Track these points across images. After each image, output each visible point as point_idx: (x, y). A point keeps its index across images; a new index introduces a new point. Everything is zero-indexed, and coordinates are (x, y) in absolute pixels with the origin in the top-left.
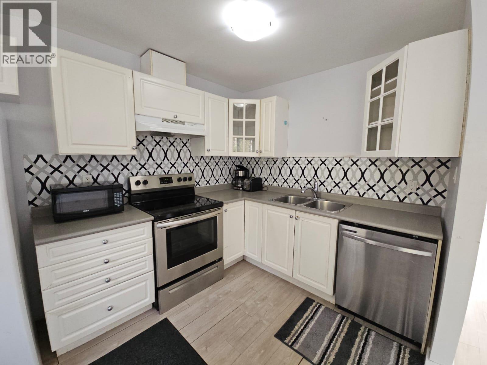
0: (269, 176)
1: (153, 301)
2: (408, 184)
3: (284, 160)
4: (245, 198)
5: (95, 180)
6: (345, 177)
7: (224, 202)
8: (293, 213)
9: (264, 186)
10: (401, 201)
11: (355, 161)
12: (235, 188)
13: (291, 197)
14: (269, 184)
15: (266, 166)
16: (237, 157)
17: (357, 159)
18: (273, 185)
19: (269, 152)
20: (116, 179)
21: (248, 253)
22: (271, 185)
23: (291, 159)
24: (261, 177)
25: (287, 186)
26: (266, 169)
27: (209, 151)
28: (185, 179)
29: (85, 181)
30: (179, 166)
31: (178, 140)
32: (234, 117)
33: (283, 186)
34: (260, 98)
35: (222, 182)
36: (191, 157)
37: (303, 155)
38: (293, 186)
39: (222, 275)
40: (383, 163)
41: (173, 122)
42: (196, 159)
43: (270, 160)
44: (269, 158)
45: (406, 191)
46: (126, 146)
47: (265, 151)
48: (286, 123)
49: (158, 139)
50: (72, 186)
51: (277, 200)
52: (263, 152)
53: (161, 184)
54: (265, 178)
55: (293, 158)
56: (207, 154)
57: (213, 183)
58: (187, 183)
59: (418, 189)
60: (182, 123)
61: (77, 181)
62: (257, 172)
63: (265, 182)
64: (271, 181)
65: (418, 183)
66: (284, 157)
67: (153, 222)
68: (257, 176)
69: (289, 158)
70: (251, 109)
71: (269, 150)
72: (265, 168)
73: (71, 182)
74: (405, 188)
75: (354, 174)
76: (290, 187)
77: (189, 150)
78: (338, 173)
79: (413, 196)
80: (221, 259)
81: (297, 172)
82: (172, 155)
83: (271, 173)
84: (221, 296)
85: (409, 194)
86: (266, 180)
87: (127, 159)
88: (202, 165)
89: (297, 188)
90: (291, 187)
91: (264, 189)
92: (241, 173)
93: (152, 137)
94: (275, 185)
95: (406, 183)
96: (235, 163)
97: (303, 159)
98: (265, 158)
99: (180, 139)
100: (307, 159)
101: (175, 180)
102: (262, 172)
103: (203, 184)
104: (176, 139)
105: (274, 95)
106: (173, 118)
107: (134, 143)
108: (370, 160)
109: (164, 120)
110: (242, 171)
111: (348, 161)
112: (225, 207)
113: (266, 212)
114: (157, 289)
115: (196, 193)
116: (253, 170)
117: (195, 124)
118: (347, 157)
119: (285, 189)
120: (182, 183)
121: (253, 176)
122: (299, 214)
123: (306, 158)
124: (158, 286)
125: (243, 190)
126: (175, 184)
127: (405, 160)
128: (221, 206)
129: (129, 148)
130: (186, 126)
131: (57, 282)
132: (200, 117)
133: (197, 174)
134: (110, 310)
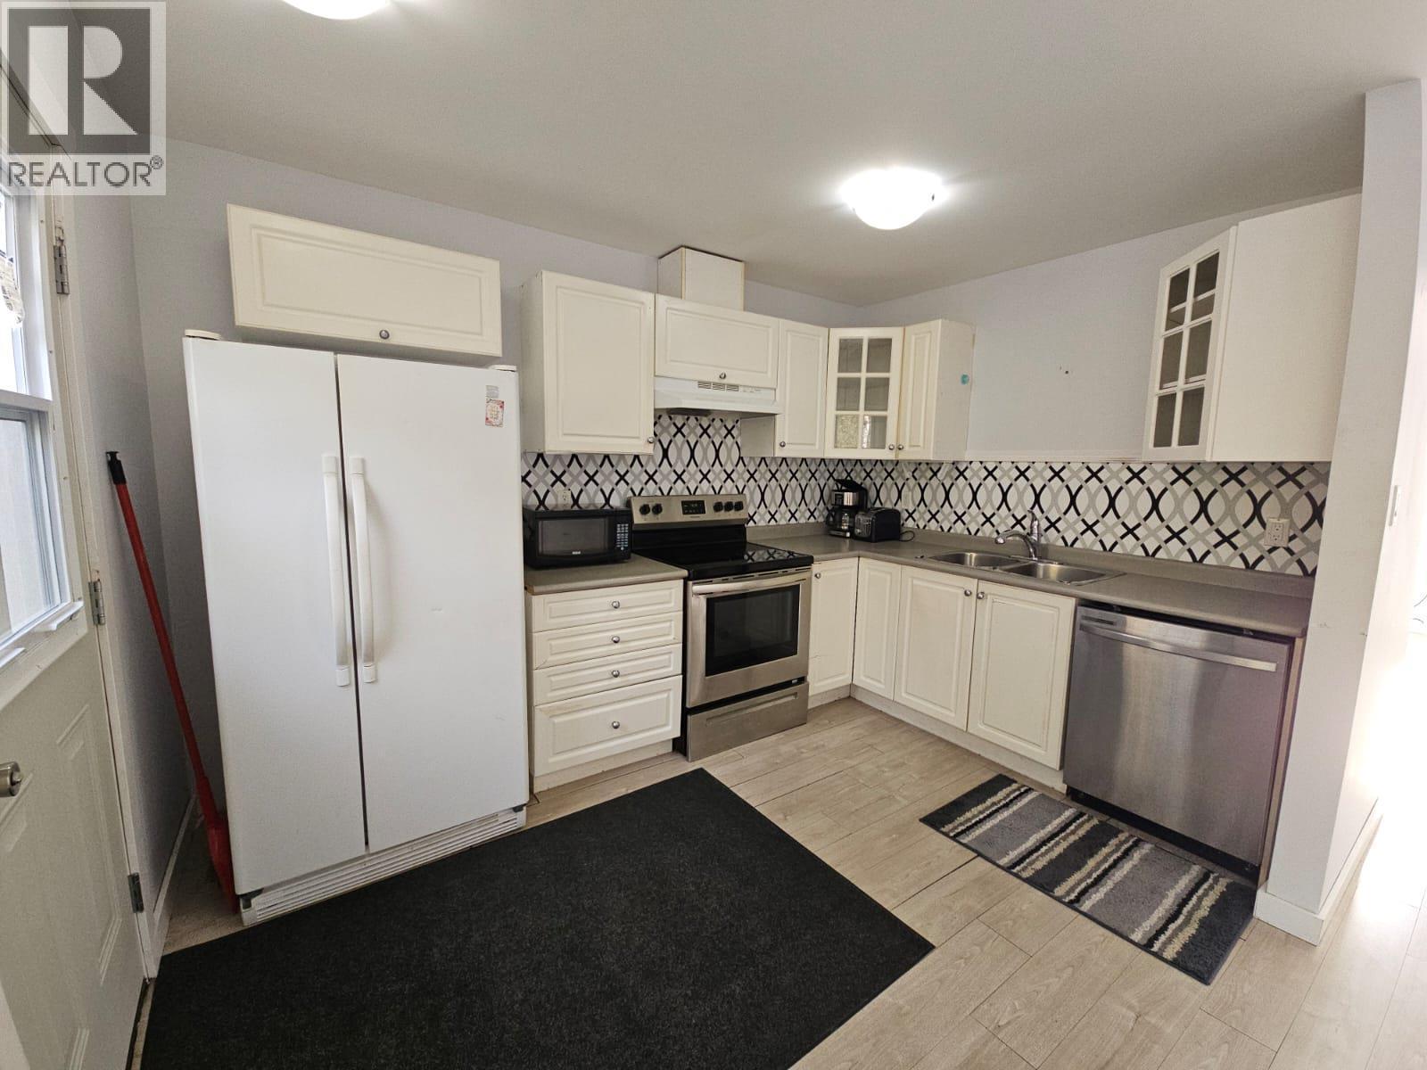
0: (918, 506)
1: (678, 734)
2: (1267, 526)
3: (957, 468)
4: (861, 552)
5: (576, 501)
6: (1111, 510)
7: (815, 557)
8: (971, 585)
9: (904, 531)
10: (1250, 567)
11: (1136, 471)
12: (833, 532)
13: (971, 557)
14: (918, 525)
15: (912, 482)
16: (841, 461)
17: (1142, 466)
18: (927, 528)
19: (921, 448)
20: (607, 500)
21: (863, 678)
22: (921, 527)
23: (976, 466)
24: (898, 508)
25: (963, 531)
26: (911, 490)
27: (782, 445)
28: (729, 507)
29: (561, 501)
30: (717, 477)
31: (717, 423)
32: (840, 370)
33: (952, 531)
34: (902, 321)
35: (803, 516)
36: (741, 458)
37: (1007, 455)
38: (978, 530)
40: (1207, 476)
41: (718, 386)
42: (749, 463)
43: (923, 467)
44: (920, 464)
45: (1262, 542)
46: (638, 438)
47: (911, 446)
48: (964, 379)
49: (679, 420)
50: (542, 508)
51: (938, 558)
52: (907, 448)
53: (684, 513)
54: (907, 511)
55: (981, 463)
56: (779, 453)
57: (783, 518)
58: (732, 515)
59: (1291, 538)
60: (734, 387)
61: (550, 501)
62: (889, 497)
63: (906, 520)
64: (921, 518)
65: (1292, 524)
66: (958, 462)
67: (686, 580)
68: (889, 506)
69: (971, 462)
70: (881, 348)
71: (921, 444)
72: (909, 487)
73: (542, 502)
74: (1261, 536)
75: (1134, 503)
76: (970, 533)
77: (737, 443)
78: (1093, 501)
79: (1280, 557)
80: (802, 680)
81: (989, 496)
82: (705, 453)
83: (922, 499)
84: (803, 750)
85: (1270, 551)
86: (910, 515)
87: (625, 462)
88: (763, 476)
89: (987, 535)
90: (973, 532)
91: (905, 537)
92: (849, 499)
93: (671, 418)
94: (933, 529)
95: (1263, 524)
96: (835, 475)
97: (1006, 466)
98: (909, 463)
99: (722, 420)
100: (1015, 465)
101: (709, 508)
102: (900, 497)
103: (762, 519)
104: (713, 420)
105: (939, 318)
106: (717, 380)
107: (649, 429)
108: (1175, 469)
109: (703, 384)
110: (851, 494)
111: (1120, 470)
112: (816, 568)
113: (910, 583)
114: (686, 712)
115: (750, 537)
116: (878, 492)
117: (758, 388)
118: (1115, 461)
119: (959, 537)
120: (723, 516)
121: (878, 505)
122: (986, 587)
123: (1013, 463)
124: (688, 706)
125: (853, 536)
126: (710, 515)
127: (1263, 470)
128: (807, 561)
129: (642, 442)
130: (739, 394)
131: (552, 659)
132: (769, 374)
133: (751, 498)
134: (616, 727)
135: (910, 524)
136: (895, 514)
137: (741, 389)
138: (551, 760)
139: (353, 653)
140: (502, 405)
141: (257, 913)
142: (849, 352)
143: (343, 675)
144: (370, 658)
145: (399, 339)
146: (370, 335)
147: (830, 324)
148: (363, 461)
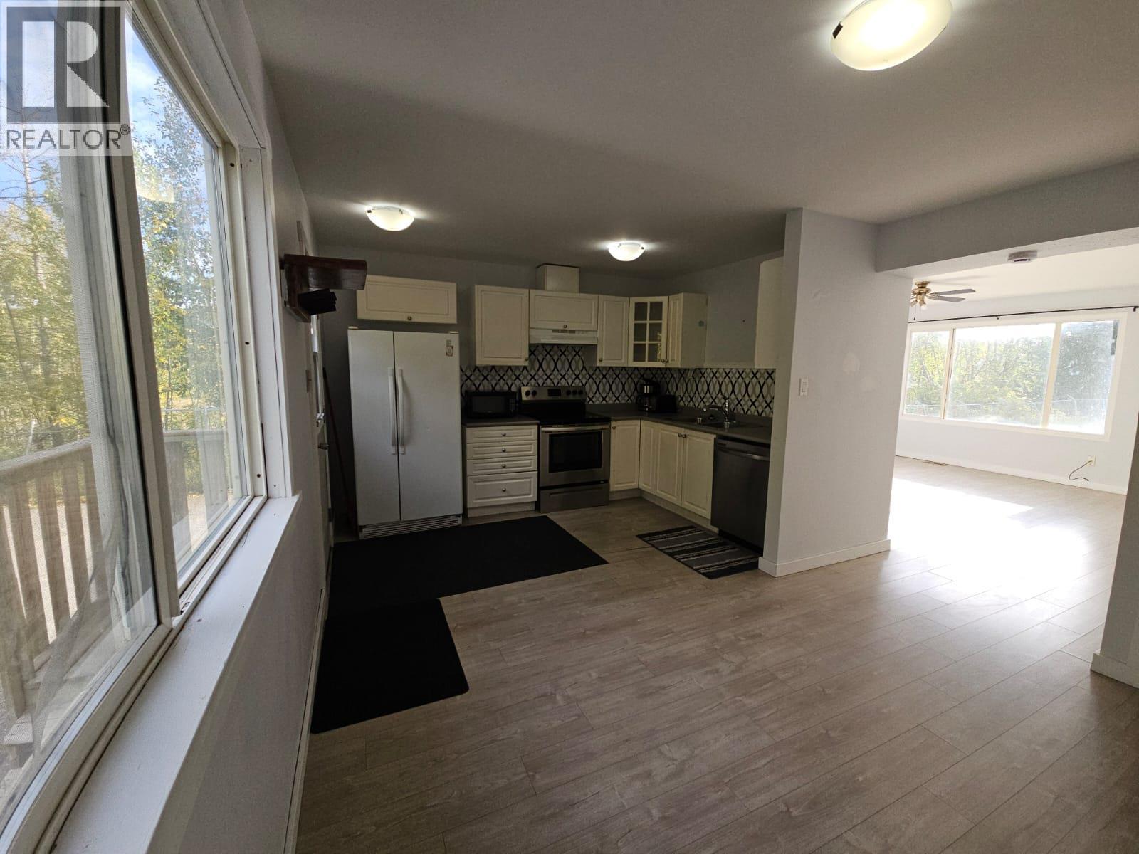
0: (685, 393)
1: (535, 499)
3: (700, 372)
4: (643, 417)
5: (494, 388)
6: (762, 395)
7: (612, 418)
8: (683, 431)
9: (678, 407)
11: (770, 373)
12: (638, 408)
14: (684, 404)
17: (772, 371)
18: (688, 406)
19: (676, 363)
20: (510, 388)
21: (643, 485)
22: (686, 405)
23: (709, 371)
24: (677, 394)
26: (682, 385)
27: (601, 360)
28: (575, 393)
29: (486, 388)
30: (570, 377)
32: (636, 319)
34: (668, 292)
35: (623, 399)
36: (584, 367)
37: (721, 365)
39: (607, 503)
41: (563, 331)
42: (589, 370)
46: (519, 358)
47: (673, 360)
48: (701, 323)
50: (477, 392)
52: (670, 361)
53: (550, 395)
54: (680, 396)
55: (711, 369)
58: (577, 397)
60: (573, 331)
61: (481, 388)
62: (672, 389)
63: (679, 401)
64: (686, 400)
66: (701, 369)
67: (540, 425)
68: (672, 393)
69: (707, 369)
70: (657, 307)
71: (676, 359)
72: (681, 383)
73: (477, 389)
75: (769, 391)
77: (582, 359)
78: (754, 389)
80: (606, 481)
82: (563, 365)
83: (687, 390)
86: (681, 399)
87: (519, 370)
88: (598, 377)
91: (678, 411)
92: (647, 389)
93: (543, 347)
94: (691, 406)
96: (645, 376)
97: (721, 371)
98: (679, 369)
99: (571, 349)
100: (724, 370)
101: (563, 393)
102: (677, 388)
103: (597, 400)
104: (567, 349)
105: (681, 292)
106: (562, 328)
107: (526, 353)
109: (555, 331)
110: (649, 387)
112: (613, 424)
114: (540, 489)
115: (588, 409)
117: (587, 331)
120: (571, 397)
121: (665, 393)
122: (688, 432)
124: (541, 485)
126: (563, 397)
128: (607, 420)
129: (523, 360)
130: (576, 335)
131: (474, 456)
132: (593, 324)
133: (590, 388)
134: (504, 491)
135: (681, 403)
136: (673, 398)
137: (577, 332)
138: (475, 501)
139: (398, 442)
140: (452, 347)
141: (364, 534)
142: (640, 310)
143: (393, 450)
144: (403, 445)
145: (416, 319)
146: (403, 318)
147: (629, 295)
148: (402, 371)
